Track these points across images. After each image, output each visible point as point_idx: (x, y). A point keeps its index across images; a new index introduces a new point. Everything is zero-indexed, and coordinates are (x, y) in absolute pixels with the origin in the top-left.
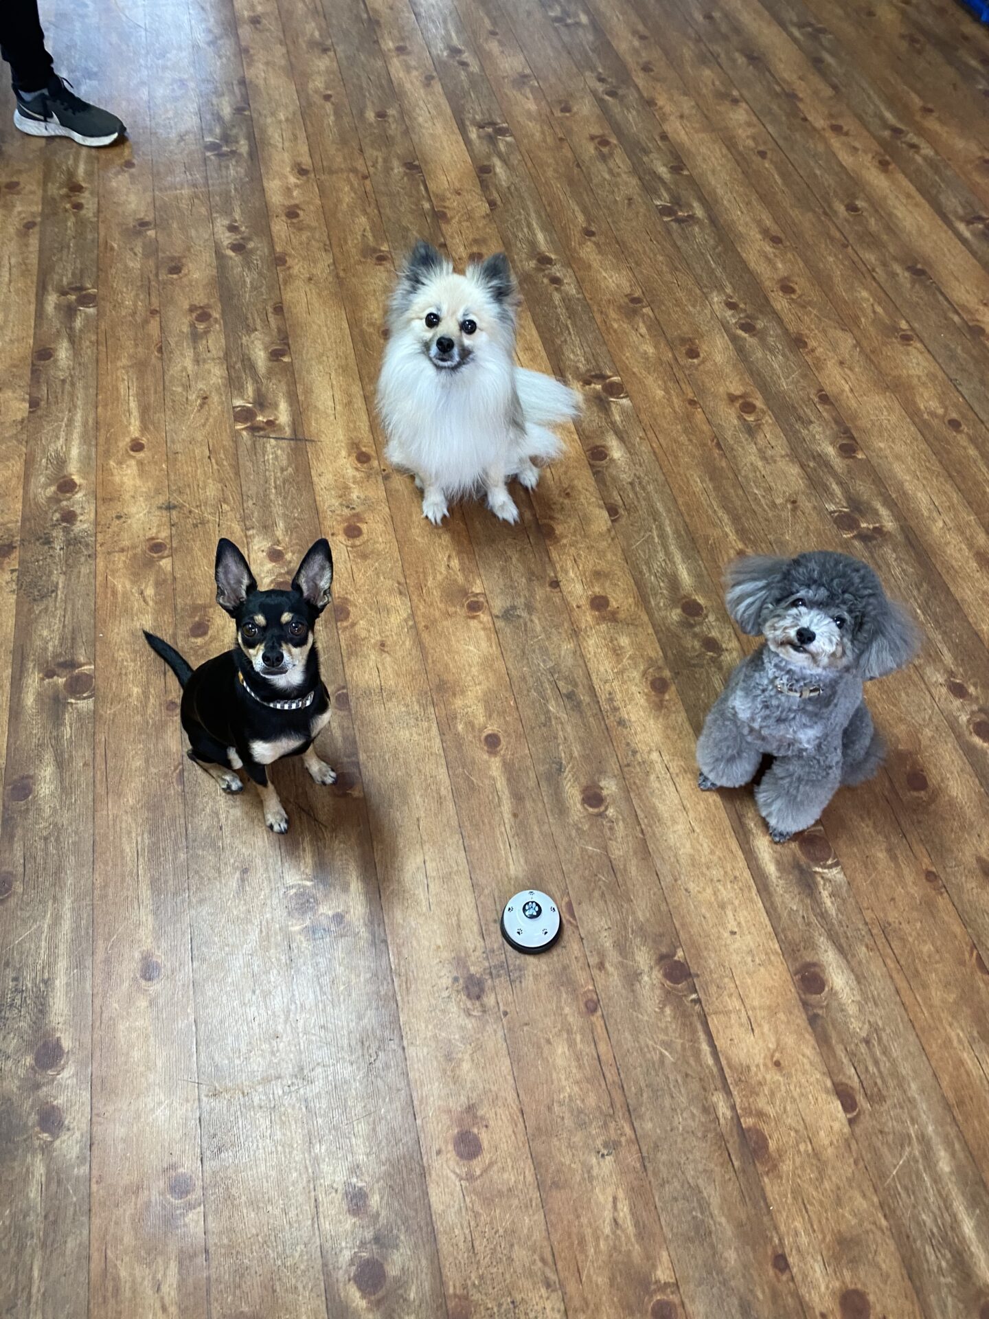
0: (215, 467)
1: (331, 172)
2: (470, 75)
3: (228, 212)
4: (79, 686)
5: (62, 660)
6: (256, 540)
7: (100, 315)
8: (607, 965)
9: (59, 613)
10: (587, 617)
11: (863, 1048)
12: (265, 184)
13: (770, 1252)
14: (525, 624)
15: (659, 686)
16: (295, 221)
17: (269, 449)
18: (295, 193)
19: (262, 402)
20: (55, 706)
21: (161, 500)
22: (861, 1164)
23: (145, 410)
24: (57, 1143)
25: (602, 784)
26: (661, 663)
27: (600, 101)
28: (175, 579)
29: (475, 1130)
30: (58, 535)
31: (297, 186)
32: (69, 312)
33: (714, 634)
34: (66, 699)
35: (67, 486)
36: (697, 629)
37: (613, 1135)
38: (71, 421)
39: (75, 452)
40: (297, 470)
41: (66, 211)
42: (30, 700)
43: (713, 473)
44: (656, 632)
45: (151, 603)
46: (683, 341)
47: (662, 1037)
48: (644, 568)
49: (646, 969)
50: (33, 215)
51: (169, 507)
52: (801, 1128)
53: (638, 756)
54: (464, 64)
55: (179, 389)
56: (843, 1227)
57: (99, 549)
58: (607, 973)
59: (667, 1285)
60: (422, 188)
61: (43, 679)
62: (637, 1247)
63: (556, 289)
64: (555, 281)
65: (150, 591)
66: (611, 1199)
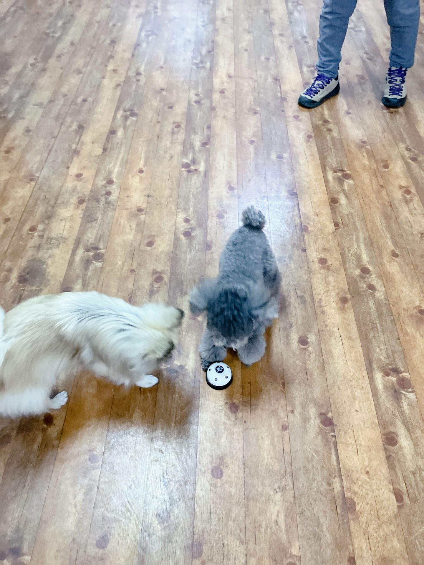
0: (170, 183)
1: (242, 78)
2: (309, 48)
3: (196, 88)
4: (98, 257)
5: (93, 246)
6: (180, 214)
7: (137, 121)
8: (295, 412)
9: (97, 228)
10: (316, 266)
11: (411, 476)
12: (214, 79)
13: (347, 554)
14: (287, 264)
15: (344, 300)
16: (223, 95)
17: (193, 180)
18: (225, 85)
19: (194, 162)
20: (87, 263)
21: (146, 193)
22: (400, 527)
23: (147, 159)
24: (49, 429)
25: (309, 336)
26: (347, 290)
27: (364, 62)
28: (145, 223)
29: (222, 467)
30: (103, 200)
31: (227, 82)
32: (126, 118)
33: (374, 283)
34: (92, 261)
35: (110, 182)
36: (366, 280)
37: (283, 484)
38: (117, 158)
39: (116, 169)
40: (203, 189)
41: (133, 81)
42: (78, 258)
43: (386, 217)
44: (347, 278)
45: (133, 231)
46: (383, 161)
47: (314, 447)
48: (346, 250)
49: (313, 418)
50: (121, 82)
51: (149, 196)
52: (373, 503)
53: (328, 328)
54: (306, 42)
55: (162, 152)
56: (386, 553)
57: (117, 207)
58: (295, 415)
59: (295, 556)
60: (279, 88)
61: (84, 252)
62: (285, 535)
63: (329, 134)
64: (329, 130)
65: (134, 227)
66: (276, 512)
